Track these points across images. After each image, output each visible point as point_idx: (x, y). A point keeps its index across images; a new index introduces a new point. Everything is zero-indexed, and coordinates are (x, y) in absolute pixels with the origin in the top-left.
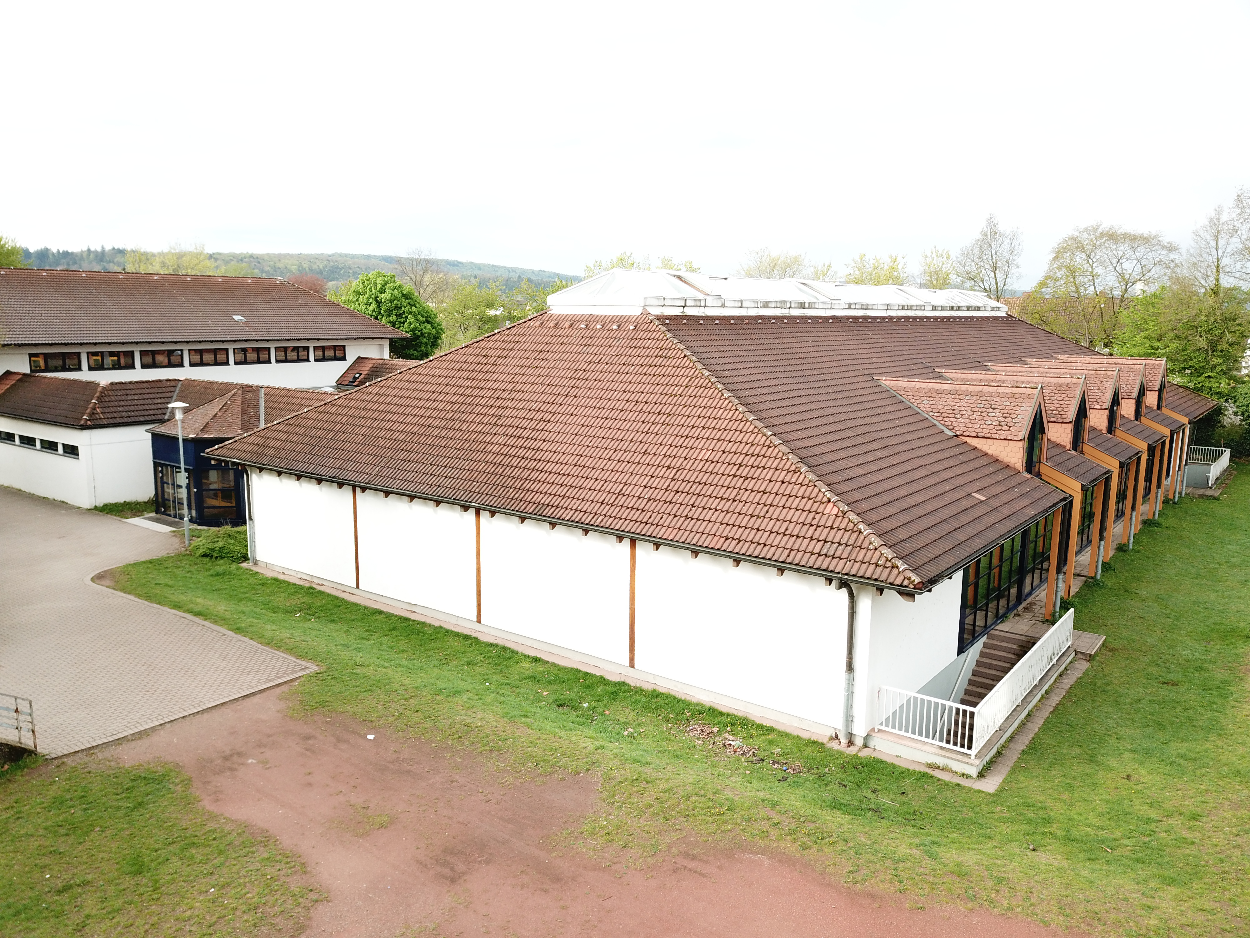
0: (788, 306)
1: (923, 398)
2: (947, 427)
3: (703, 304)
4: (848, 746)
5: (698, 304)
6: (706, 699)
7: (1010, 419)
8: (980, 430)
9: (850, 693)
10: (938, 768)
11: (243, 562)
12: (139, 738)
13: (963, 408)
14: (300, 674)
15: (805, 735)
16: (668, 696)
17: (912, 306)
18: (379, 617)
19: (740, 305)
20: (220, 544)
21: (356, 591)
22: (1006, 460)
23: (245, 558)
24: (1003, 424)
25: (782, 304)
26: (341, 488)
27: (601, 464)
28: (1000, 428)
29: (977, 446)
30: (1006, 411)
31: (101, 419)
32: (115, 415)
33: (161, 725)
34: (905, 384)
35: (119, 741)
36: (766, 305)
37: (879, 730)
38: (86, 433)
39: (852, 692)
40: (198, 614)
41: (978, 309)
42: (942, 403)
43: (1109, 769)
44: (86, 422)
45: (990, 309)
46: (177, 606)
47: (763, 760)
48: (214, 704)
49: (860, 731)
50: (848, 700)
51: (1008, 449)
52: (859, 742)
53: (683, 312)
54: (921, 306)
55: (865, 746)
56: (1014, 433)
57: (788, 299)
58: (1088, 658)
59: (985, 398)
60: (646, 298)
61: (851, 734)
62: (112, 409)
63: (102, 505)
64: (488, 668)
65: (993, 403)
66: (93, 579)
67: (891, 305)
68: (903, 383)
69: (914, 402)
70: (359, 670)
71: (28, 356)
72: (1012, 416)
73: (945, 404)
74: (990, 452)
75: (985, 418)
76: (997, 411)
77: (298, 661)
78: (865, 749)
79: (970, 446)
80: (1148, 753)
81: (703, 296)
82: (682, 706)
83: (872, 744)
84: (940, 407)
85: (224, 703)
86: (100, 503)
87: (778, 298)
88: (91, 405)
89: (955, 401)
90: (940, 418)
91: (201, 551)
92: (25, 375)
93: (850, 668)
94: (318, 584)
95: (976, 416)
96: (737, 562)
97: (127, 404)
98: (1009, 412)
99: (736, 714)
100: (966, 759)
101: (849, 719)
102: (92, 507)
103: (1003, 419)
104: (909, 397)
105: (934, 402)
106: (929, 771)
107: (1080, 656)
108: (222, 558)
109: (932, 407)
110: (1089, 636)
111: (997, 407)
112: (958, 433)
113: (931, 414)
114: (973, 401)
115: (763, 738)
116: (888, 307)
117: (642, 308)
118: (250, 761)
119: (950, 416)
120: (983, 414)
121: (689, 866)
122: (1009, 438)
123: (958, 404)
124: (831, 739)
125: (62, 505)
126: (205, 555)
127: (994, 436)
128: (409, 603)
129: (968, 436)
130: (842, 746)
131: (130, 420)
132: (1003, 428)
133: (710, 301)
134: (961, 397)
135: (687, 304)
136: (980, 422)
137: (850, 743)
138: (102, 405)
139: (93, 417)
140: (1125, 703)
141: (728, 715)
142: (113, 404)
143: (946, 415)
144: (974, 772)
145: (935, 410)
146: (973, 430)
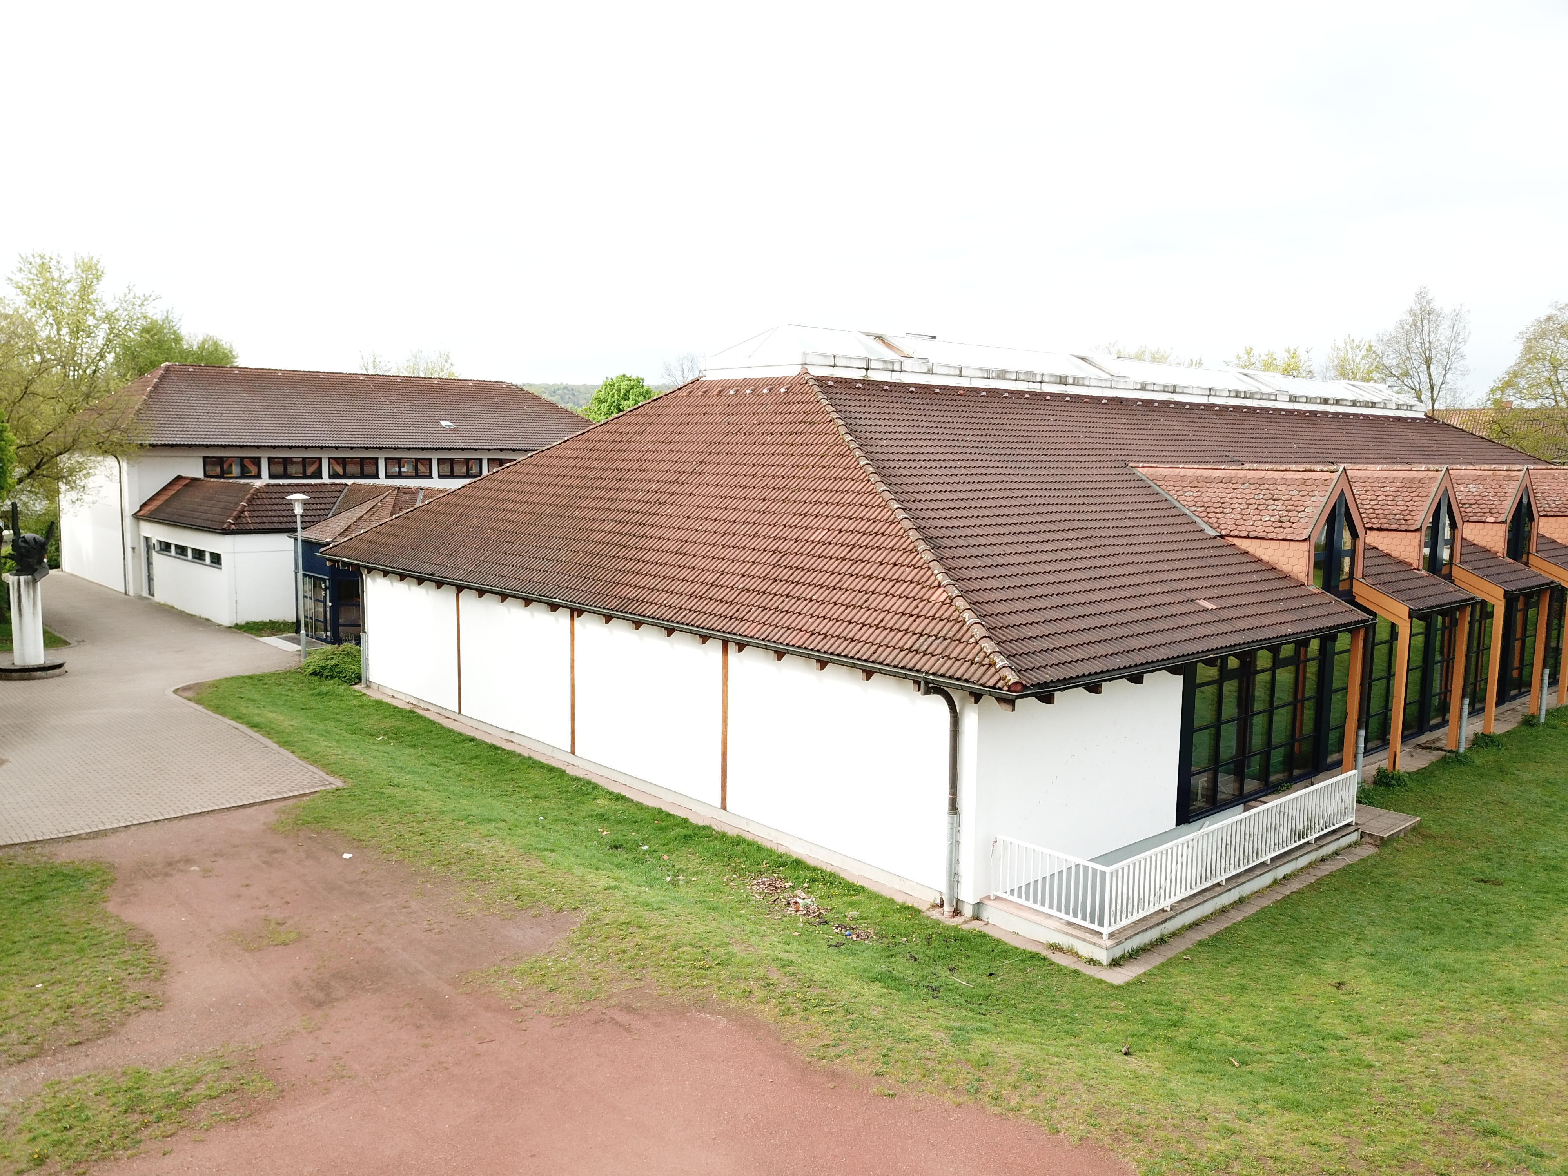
0: (1039, 379)
1: (1185, 489)
2: (1210, 525)
3: (897, 367)
4: (954, 916)
5: (890, 366)
6: (798, 850)
7: (1295, 513)
8: (1253, 528)
9: (955, 844)
10: (1061, 950)
11: (356, 683)
12: (94, 838)
13: (1235, 500)
14: (317, 789)
15: (899, 899)
16: (752, 844)
17: (1252, 393)
18: (469, 745)
19: (958, 372)
20: (334, 662)
21: (457, 717)
22: (1287, 568)
23: (358, 679)
24: (1284, 519)
25: (1030, 377)
26: (439, 588)
27: (704, 550)
28: (1280, 524)
29: (1248, 549)
30: (1291, 503)
31: (248, 523)
32: (265, 520)
33: (126, 827)
34: (1166, 472)
35: (69, 839)
36: (1002, 375)
37: (997, 898)
38: (229, 540)
39: (958, 842)
40: (254, 726)
41: (1373, 405)
42: (1210, 495)
43: (1319, 973)
44: (229, 526)
45: (1394, 407)
46: (238, 718)
47: (827, 923)
48: (199, 811)
49: (968, 896)
50: (951, 852)
51: (1289, 553)
52: (968, 911)
53: (866, 376)
54: (1270, 394)
55: (976, 917)
56: (1296, 531)
57: (1038, 370)
58: (1378, 843)
59: (1266, 486)
60: (805, 354)
61: (958, 900)
62: (262, 513)
63: (244, 623)
64: (556, 803)
65: (1276, 492)
66: (176, 691)
67: (1216, 390)
68: (1164, 471)
69: (1172, 495)
70: (390, 791)
71: (202, 460)
72: (1298, 509)
73: (1213, 495)
74: (1265, 558)
75: (1262, 513)
76: (1280, 503)
77: (328, 777)
78: (977, 922)
79: (1238, 549)
80: (1392, 960)
81: (900, 358)
82: (762, 855)
83: (985, 915)
84: (1206, 500)
85: (212, 811)
86: (242, 621)
87: (1023, 368)
88: (239, 508)
89: (1227, 491)
90: (1204, 514)
91: (310, 669)
92: (194, 480)
93: (954, 808)
94: (424, 709)
95: (1251, 510)
96: (823, 664)
97: (281, 508)
98: (1296, 503)
99: (824, 868)
100: (1095, 939)
101: (954, 878)
102: (233, 625)
103: (1285, 513)
104: (1169, 488)
105: (1199, 493)
106: (1045, 953)
107: (1367, 839)
108: (332, 677)
109: (1196, 500)
110: (1395, 816)
111: (1280, 497)
112: (1223, 533)
113: (1194, 509)
114: (1250, 491)
115: (845, 899)
116: (1211, 392)
117: (800, 367)
118: (193, 869)
119: (1218, 510)
120: (1260, 507)
121: (619, 1019)
122: (1289, 538)
123: (1230, 496)
124: (934, 906)
125: (206, 624)
126: (314, 674)
127: (1270, 536)
128: (507, 731)
129: (1236, 536)
130: (944, 916)
131: (280, 526)
132: (1284, 525)
133: (908, 365)
134: (1235, 486)
135: (872, 365)
136: (1254, 518)
137: (957, 912)
138: (251, 508)
139: (239, 521)
140: (1399, 900)
141: (815, 869)
142: (264, 507)
143: (1212, 509)
144: (1103, 957)
145: (1198, 504)
146: (1243, 528)
